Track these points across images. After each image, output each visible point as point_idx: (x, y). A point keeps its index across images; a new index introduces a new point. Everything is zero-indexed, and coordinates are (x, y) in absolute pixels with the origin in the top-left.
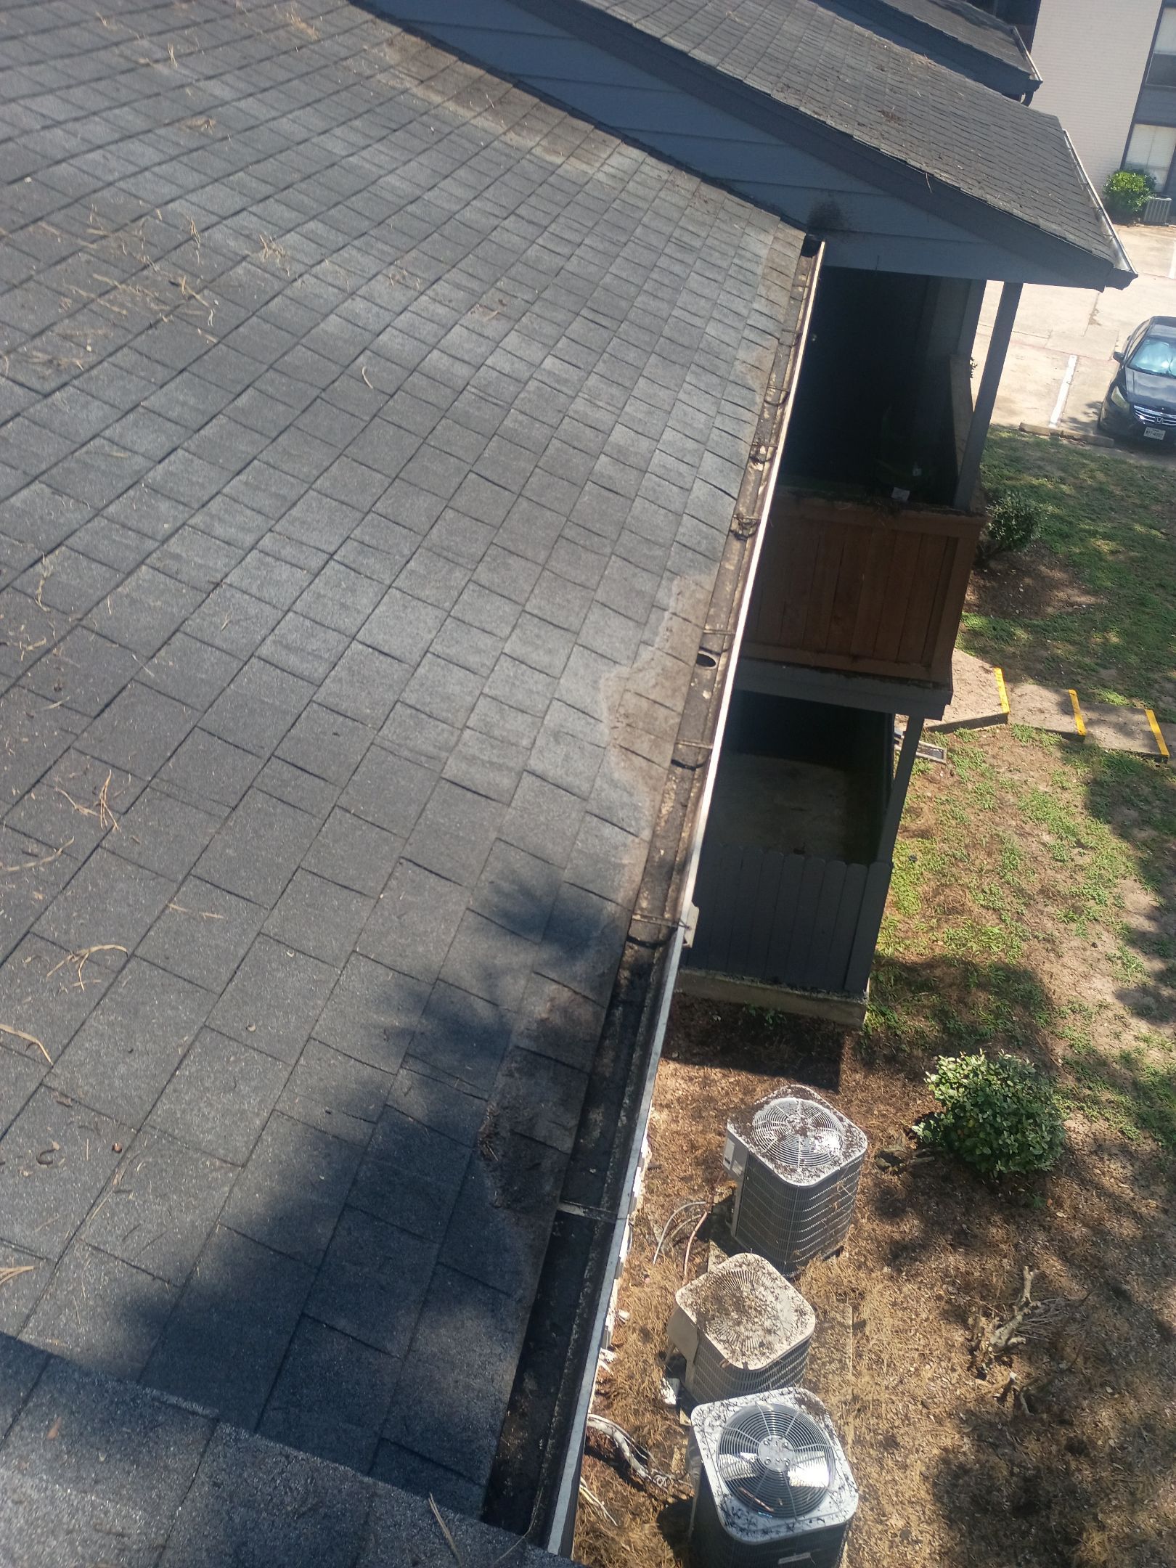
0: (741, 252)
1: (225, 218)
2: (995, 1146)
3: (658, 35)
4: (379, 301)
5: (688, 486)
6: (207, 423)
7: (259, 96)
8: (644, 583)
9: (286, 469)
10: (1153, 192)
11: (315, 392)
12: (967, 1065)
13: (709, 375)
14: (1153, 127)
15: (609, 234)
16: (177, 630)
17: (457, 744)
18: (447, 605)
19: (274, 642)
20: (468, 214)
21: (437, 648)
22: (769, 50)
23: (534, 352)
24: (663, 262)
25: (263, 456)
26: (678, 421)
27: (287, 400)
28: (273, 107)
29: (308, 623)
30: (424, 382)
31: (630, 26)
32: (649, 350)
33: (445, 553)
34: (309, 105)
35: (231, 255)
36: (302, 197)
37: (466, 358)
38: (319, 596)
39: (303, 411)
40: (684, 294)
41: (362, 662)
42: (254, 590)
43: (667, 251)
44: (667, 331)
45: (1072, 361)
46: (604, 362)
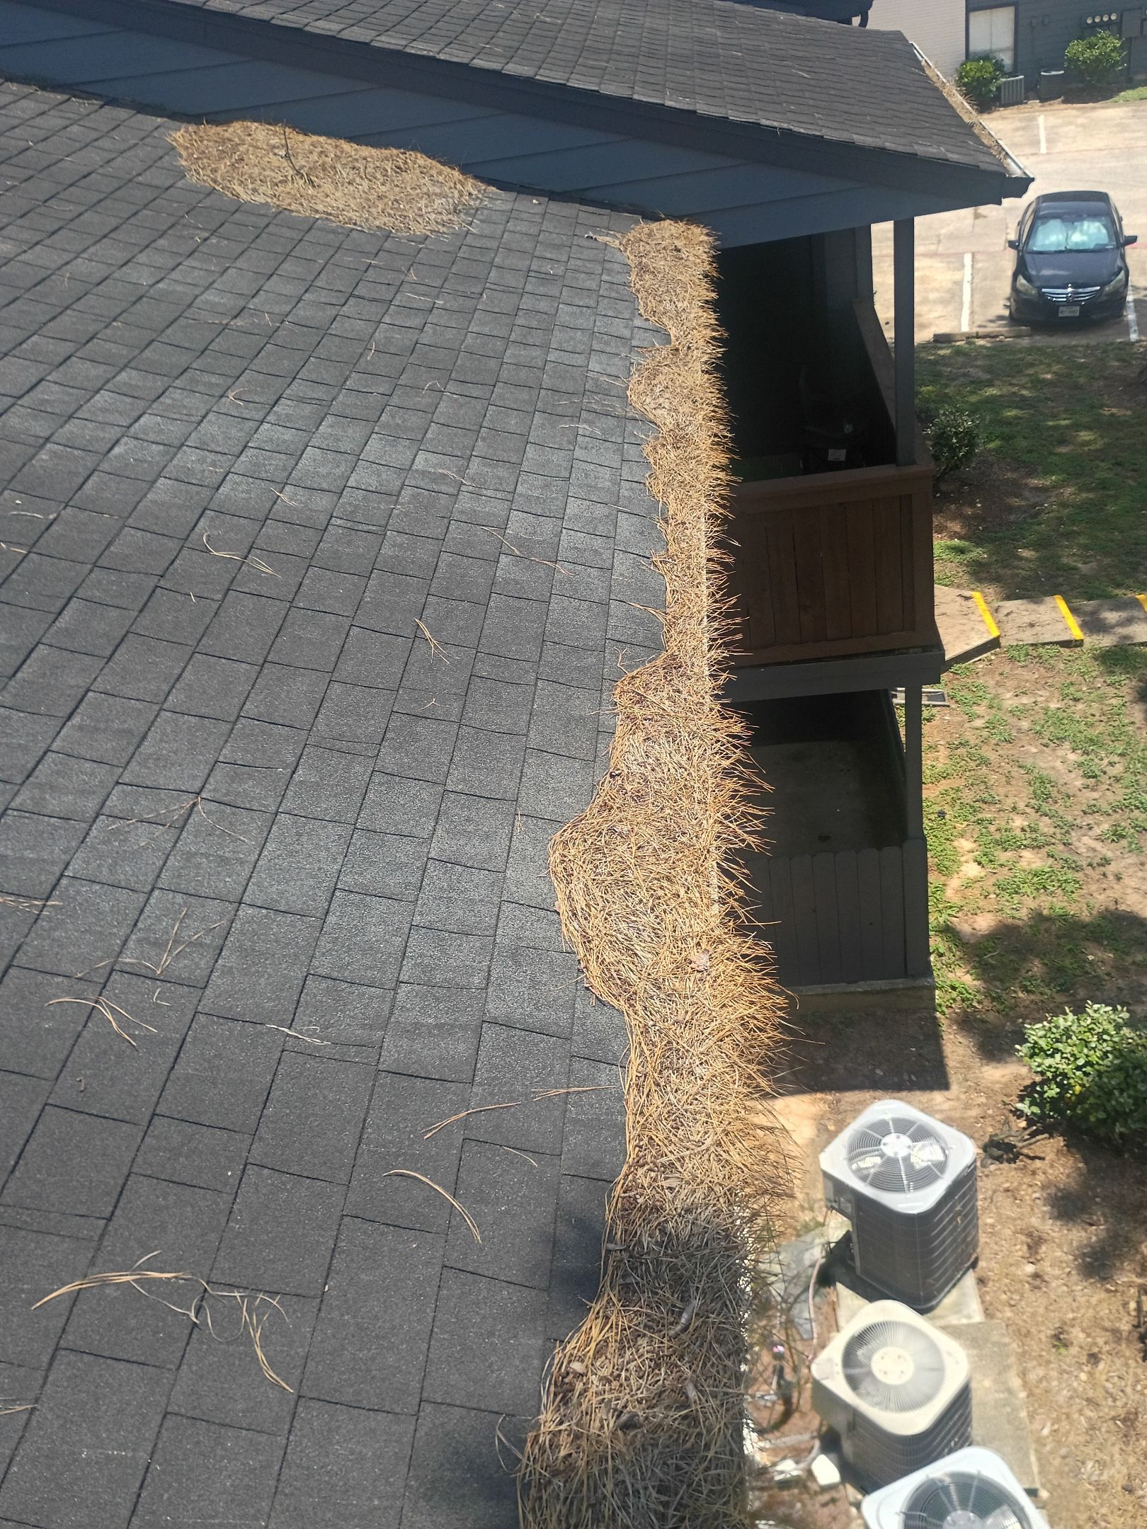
0: (608, 266)
1: (20, 398)
2: (1109, 1109)
3: (465, 61)
4: (213, 446)
5: (607, 565)
6: (24, 661)
7: (48, 242)
8: (582, 706)
9: (129, 694)
10: (1005, 74)
11: (153, 581)
12: (1057, 1027)
13: (603, 419)
14: (988, 11)
15: (461, 288)
16: (9, 967)
17: (391, 1013)
18: (351, 816)
19: (139, 941)
20: (302, 312)
21: (347, 880)
22: (588, 43)
23: (400, 455)
24: (527, 302)
25: (99, 685)
26: (580, 486)
27: (119, 602)
28: (64, 250)
29: (179, 899)
30: (281, 529)
31: (433, 58)
32: (531, 409)
33: (338, 745)
34: (105, 236)
35: (31, 440)
36: (108, 346)
37: (325, 486)
38: (190, 856)
39: (141, 611)
40: (556, 332)
41: (255, 933)
42: (105, 875)
43: (529, 288)
44: (547, 381)
45: (968, 259)
46: (484, 439)
